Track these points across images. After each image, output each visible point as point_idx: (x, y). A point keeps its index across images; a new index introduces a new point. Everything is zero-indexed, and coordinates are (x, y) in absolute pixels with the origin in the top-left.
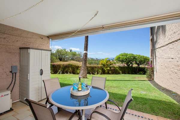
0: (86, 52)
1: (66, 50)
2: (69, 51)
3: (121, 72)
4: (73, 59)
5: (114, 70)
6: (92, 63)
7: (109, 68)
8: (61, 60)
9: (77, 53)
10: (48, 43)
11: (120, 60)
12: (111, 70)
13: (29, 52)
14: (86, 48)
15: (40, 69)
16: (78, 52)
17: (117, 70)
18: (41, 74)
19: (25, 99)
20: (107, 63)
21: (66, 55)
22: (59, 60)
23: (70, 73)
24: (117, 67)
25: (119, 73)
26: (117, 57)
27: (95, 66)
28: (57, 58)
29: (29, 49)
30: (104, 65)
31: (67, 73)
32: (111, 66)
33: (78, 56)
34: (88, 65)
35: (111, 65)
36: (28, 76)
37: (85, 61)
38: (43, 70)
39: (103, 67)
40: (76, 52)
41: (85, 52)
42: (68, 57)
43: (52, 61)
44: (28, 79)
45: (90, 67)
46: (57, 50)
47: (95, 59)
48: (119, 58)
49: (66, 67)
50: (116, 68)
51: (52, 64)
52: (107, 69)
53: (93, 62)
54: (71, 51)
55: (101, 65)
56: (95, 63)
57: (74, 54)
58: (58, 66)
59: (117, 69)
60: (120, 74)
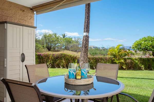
0: (87, 35)
1: (57, 36)
2: (62, 37)
3: (143, 66)
4: (67, 48)
5: (131, 63)
6: (96, 54)
7: (123, 61)
8: (49, 49)
9: (73, 39)
10: (32, 17)
11: (141, 48)
12: (126, 64)
13: (6, 28)
14: (87, 28)
15: (21, 53)
16: (75, 38)
17: (136, 63)
18: (23, 60)
19: (2, 78)
20: (120, 53)
21: (56, 42)
22: (46, 49)
23: (64, 67)
24: (136, 59)
25: (140, 69)
26: (137, 43)
27: (100, 56)
28: (43, 46)
29: (5, 24)
30: (115, 56)
31: (59, 67)
32: (126, 57)
33: (75, 44)
34: (89, 56)
35: (125, 55)
36: (5, 62)
37: (86, 47)
38: (26, 55)
39: (113, 59)
40: (71, 38)
41: (85, 34)
42: (59, 45)
43: (37, 50)
44: (5, 66)
45: (93, 59)
46: (44, 36)
47: (101, 49)
48: (140, 44)
49: (57, 58)
50: (135, 61)
51: (38, 53)
52: (119, 62)
53: (98, 52)
54: (64, 36)
55: (110, 56)
56: (101, 54)
57: (69, 41)
58: (45, 56)
59: (137, 61)
60: (142, 70)
